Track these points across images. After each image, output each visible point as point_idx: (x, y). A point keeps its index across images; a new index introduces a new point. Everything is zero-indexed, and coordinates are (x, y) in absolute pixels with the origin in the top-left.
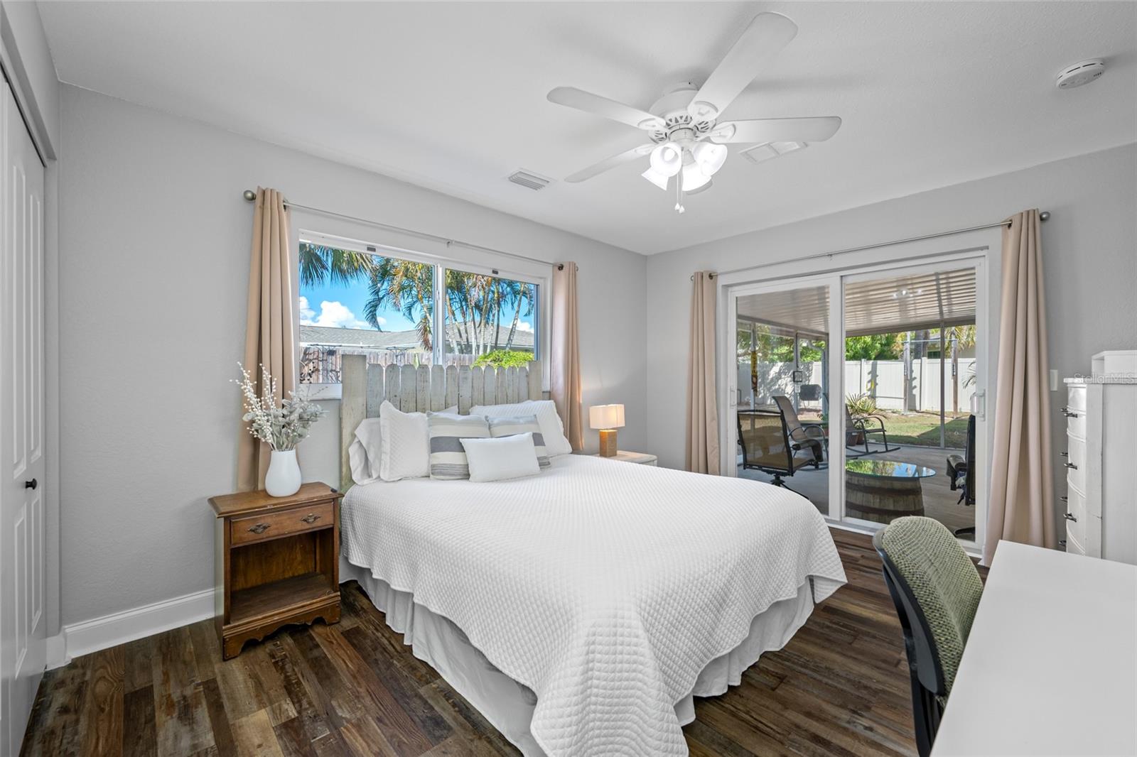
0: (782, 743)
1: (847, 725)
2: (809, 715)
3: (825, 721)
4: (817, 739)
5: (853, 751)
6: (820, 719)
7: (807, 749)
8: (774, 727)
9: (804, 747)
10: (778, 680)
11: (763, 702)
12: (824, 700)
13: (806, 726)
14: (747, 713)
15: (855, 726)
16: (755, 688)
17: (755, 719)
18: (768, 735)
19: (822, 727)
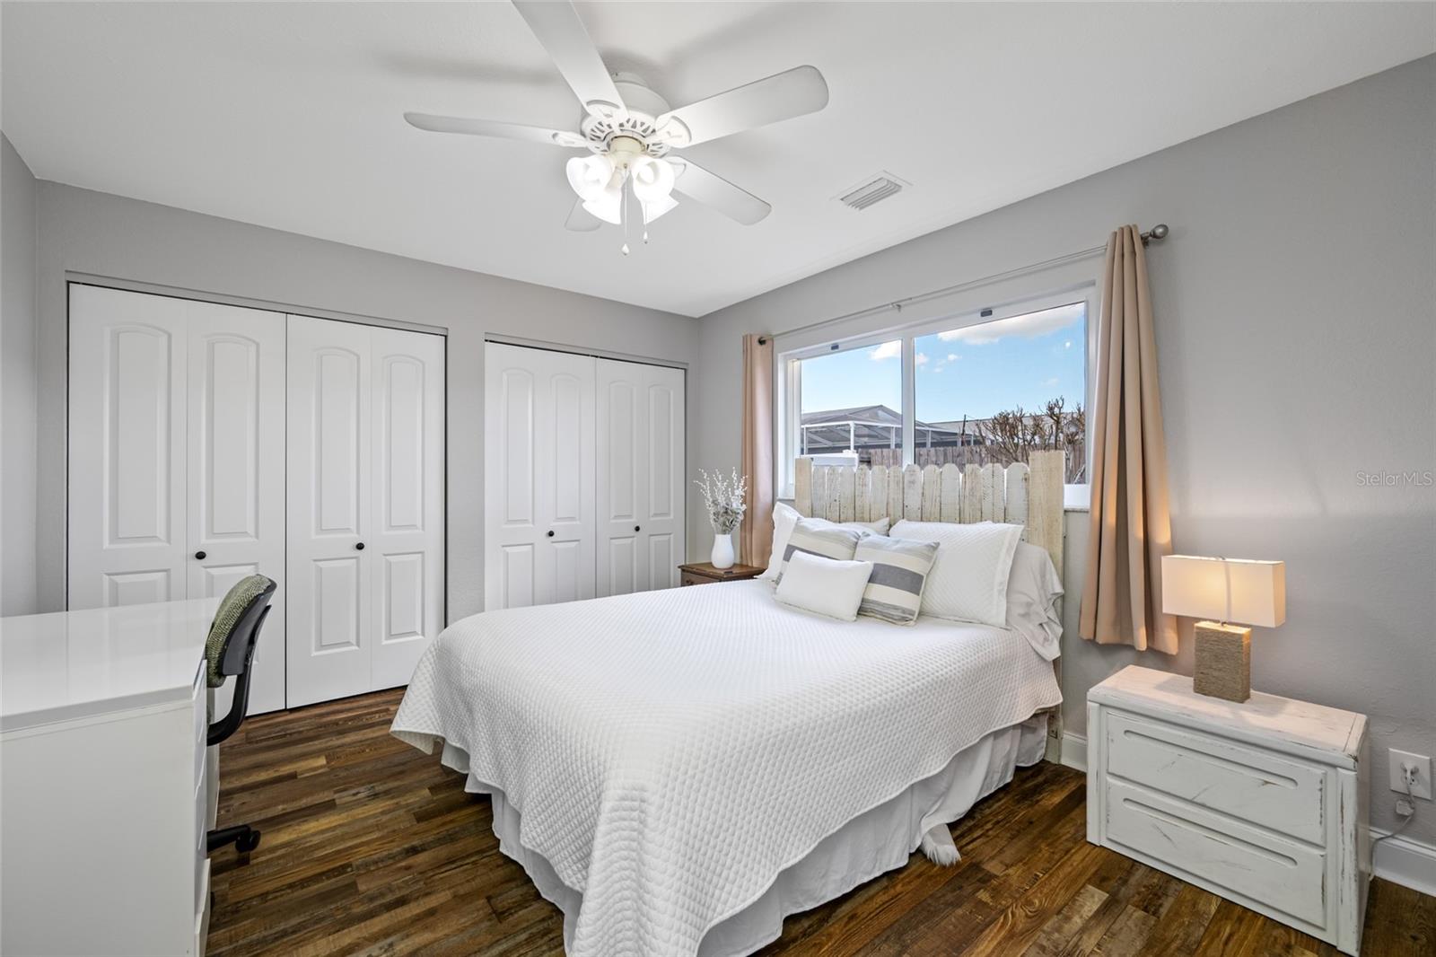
0: (421, 873)
1: (389, 940)
2: (431, 912)
3: (412, 922)
4: (401, 902)
5: (363, 924)
6: (418, 920)
7: (400, 888)
8: (441, 876)
9: (403, 888)
10: (500, 911)
11: (478, 880)
12: (436, 940)
13: (421, 902)
14: (474, 863)
15: (381, 948)
16: (502, 883)
17: (462, 866)
18: (439, 867)
19: (408, 915)
